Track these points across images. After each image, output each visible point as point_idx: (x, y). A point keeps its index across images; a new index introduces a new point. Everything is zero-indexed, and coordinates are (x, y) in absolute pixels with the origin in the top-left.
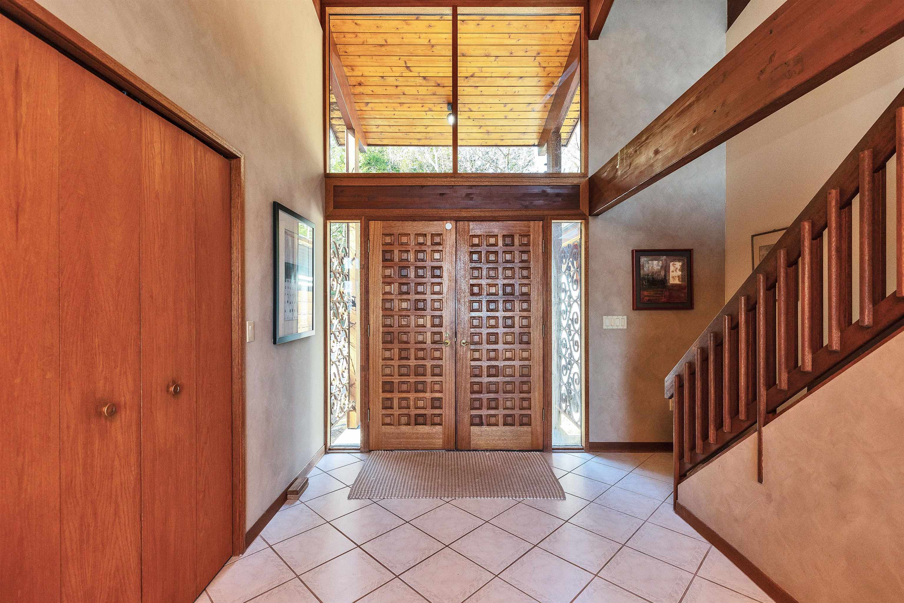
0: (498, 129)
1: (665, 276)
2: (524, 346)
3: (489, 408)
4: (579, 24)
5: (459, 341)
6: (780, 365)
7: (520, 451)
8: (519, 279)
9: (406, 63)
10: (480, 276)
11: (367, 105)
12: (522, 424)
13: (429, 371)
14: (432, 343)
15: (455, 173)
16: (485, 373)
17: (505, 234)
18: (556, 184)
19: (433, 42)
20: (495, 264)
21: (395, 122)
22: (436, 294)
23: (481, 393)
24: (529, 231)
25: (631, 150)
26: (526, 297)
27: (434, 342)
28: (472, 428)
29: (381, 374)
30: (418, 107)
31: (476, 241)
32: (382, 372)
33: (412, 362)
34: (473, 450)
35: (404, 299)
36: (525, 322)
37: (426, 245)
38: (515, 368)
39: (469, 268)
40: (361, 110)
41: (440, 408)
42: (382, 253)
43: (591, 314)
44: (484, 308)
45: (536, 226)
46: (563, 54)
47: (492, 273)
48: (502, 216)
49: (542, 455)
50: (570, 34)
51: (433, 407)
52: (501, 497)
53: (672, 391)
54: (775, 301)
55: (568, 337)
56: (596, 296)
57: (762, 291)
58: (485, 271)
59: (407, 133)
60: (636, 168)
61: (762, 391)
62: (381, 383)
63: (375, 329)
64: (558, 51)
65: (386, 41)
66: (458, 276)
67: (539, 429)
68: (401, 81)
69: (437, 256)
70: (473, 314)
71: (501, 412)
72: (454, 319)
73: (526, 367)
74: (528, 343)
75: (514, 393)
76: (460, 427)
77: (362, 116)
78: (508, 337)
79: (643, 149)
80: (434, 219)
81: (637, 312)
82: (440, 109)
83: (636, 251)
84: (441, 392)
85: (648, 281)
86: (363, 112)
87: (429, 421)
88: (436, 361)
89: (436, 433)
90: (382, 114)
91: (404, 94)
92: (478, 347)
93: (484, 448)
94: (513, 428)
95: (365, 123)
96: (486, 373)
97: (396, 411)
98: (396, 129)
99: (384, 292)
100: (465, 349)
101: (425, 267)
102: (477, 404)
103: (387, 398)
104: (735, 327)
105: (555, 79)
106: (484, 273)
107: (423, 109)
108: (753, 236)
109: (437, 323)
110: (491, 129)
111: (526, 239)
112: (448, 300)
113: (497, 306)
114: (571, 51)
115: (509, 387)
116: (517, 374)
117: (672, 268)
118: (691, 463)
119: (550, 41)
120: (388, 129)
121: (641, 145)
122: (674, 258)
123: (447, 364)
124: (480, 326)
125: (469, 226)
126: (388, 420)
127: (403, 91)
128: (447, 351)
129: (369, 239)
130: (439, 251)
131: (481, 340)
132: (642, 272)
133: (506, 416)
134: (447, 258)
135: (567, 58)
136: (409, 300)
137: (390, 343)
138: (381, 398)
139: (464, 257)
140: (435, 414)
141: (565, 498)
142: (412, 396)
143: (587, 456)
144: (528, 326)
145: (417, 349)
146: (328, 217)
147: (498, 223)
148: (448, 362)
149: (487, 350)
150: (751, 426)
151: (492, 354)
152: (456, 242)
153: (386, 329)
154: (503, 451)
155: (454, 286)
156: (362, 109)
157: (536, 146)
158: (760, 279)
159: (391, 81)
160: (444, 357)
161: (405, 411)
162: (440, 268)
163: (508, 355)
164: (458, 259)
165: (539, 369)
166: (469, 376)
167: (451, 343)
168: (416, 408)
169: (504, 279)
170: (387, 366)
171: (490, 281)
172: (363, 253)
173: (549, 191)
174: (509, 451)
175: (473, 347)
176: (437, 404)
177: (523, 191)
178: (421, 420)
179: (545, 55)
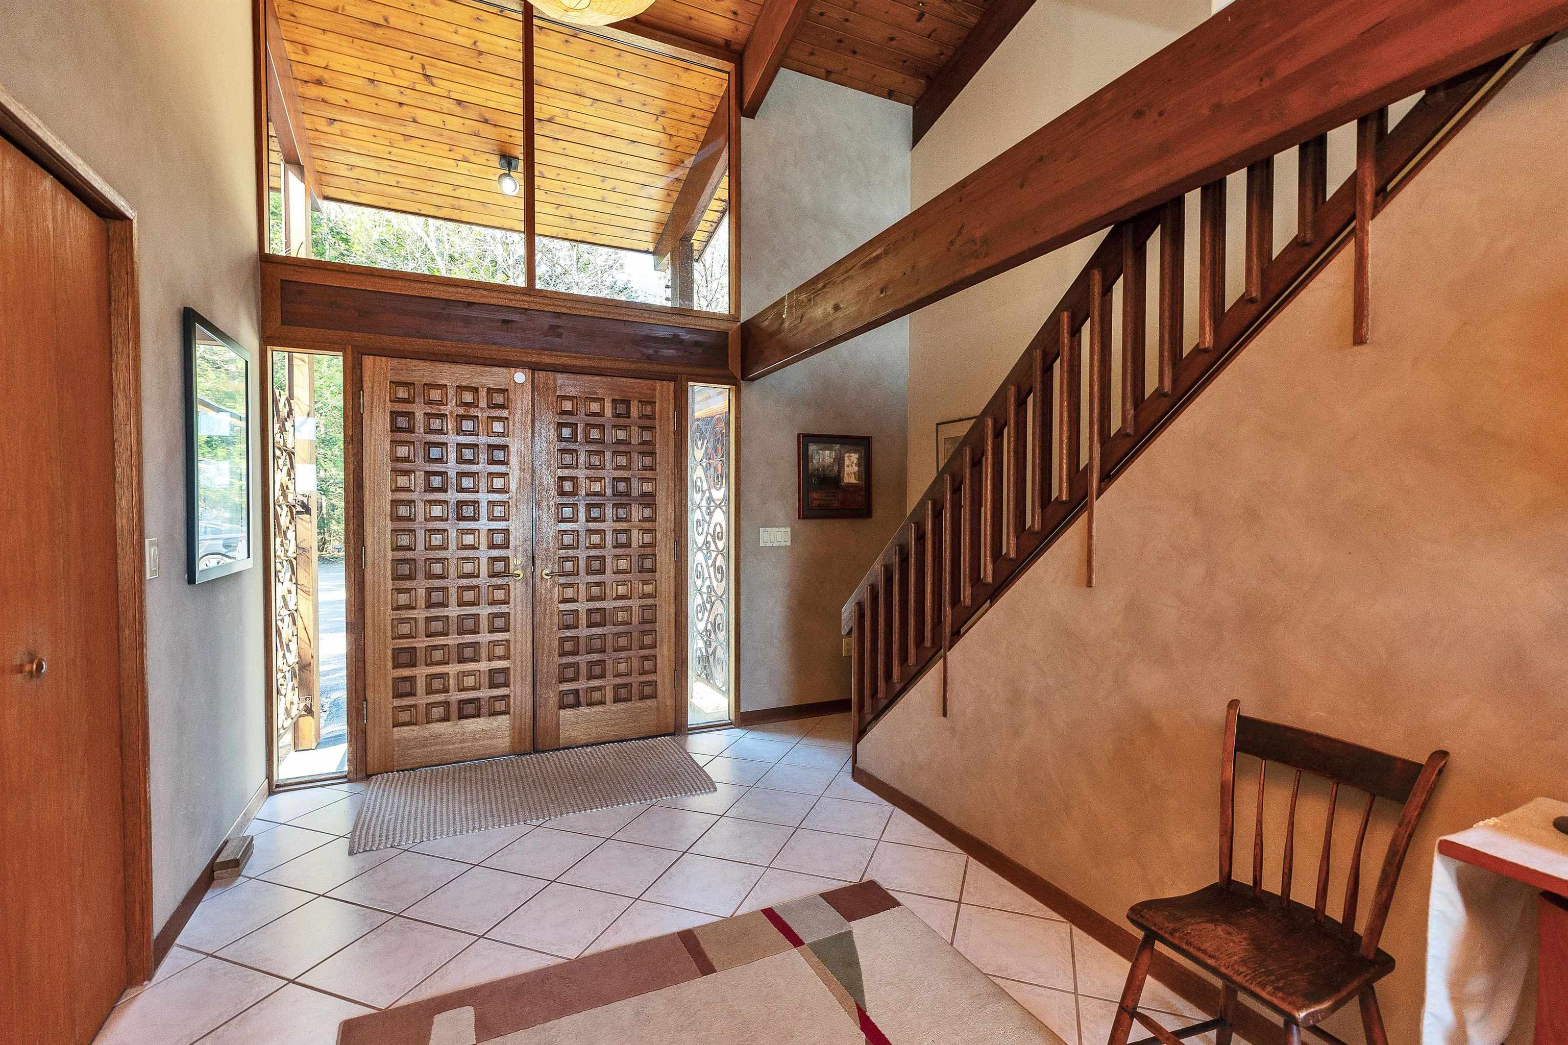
0: (589, 216)
1: (839, 472)
2: (646, 576)
3: (591, 677)
4: (725, 85)
5: (538, 571)
6: (964, 578)
7: (639, 739)
8: (639, 470)
9: (423, 68)
10: (575, 463)
11: (332, 123)
12: (643, 698)
13: (484, 623)
14: (489, 576)
15: (530, 289)
16: (583, 621)
17: (617, 397)
18: (693, 327)
19: (481, 46)
20: (600, 445)
21: (390, 166)
22: (497, 492)
23: (577, 654)
24: (654, 397)
25: (803, 297)
26: (648, 499)
27: (493, 575)
28: (562, 713)
29: (389, 634)
30: (443, 150)
31: (568, 406)
32: (392, 632)
33: (453, 611)
34: (564, 749)
35: (435, 501)
36: (647, 538)
37: (477, 407)
38: (631, 610)
39: (556, 450)
40: (317, 130)
41: (506, 685)
42: (391, 416)
43: (743, 523)
44: (582, 516)
45: (664, 390)
46: (700, 122)
47: (595, 460)
48: (611, 369)
49: (674, 740)
50: (713, 96)
51: (492, 686)
52: (624, 804)
53: (851, 624)
54: (961, 507)
55: (706, 561)
56: (752, 498)
57: (948, 494)
58: (584, 456)
59: (414, 192)
60: (810, 324)
61: (948, 610)
62: (390, 652)
63: (377, 556)
64: (694, 116)
65: (386, 20)
66: (537, 464)
67: (669, 702)
68: (409, 97)
69: (498, 427)
70: (564, 526)
71: (609, 682)
72: (530, 536)
73: (648, 607)
74: (653, 570)
75: (631, 650)
76: (541, 713)
77: (317, 142)
78: (621, 562)
79: (819, 299)
80: (493, 363)
81: (804, 521)
82: (484, 162)
83: (804, 435)
84: (506, 657)
85: (819, 478)
86: (323, 136)
87: (484, 709)
88: (498, 606)
89: (498, 728)
90: (363, 147)
91: (414, 121)
92: (571, 580)
93: (582, 742)
94: (629, 704)
95: (322, 156)
96: (585, 621)
97: (422, 699)
98: (392, 180)
99: (393, 488)
100: (548, 584)
101: (477, 445)
102: (570, 673)
103: (403, 678)
104: (920, 537)
105: (687, 156)
106: (582, 458)
107: (451, 155)
108: (938, 424)
109: (499, 543)
110: (577, 214)
111: (649, 408)
112: (518, 504)
113: (602, 513)
114: (713, 120)
115: (623, 642)
116: (635, 620)
117: (847, 462)
118: (872, 713)
119: (682, 98)
120: (373, 176)
121: (817, 293)
122: (850, 448)
123: (518, 610)
124: (575, 545)
125: (555, 379)
126: (405, 716)
127: (414, 116)
128: (518, 590)
129: (362, 388)
130: (501, 418)
131: (576, 568)
132: (810, 465)
133: (617, 687)
134: (516, 431)
135: (706, 130)
136: (446, 502)
137: (408, 579)
138: (390, 678)
139: (547, 431)
140: (496, 697)
141: (715, 790)
142: (452, 669)
143: (738, 732)
144: (652, 545)
145: (461, 587)
146: (268, 339)
147: (604, 379)
148: (519, 608)
149: (587, 583)
150: (937, 652)
151: (595, 591)
152: (533, 406)
153: (400, 555)
154: (613, 742)
155: (530, 479)
156: (319, 128)
157: (650, 253)
158: (947, 480)
159: (392, 92)
160: (512, 600)
161: (440, 697)
162: (504, 448)
163: (622, 590)
164: (536, 435)
165: (669, 610)
166: (556, 628)
167: (525, 575)
168: (460, 690)
169: (614, 469)
170: (402, 621)
171: (591, 473)
172: (350, 414)
173: (684, 335)
174: (622, 741)
175: (562, 580)
176: (500, 679)
177: (645, 331)
178: (469, 709)
179: (672, 117)
